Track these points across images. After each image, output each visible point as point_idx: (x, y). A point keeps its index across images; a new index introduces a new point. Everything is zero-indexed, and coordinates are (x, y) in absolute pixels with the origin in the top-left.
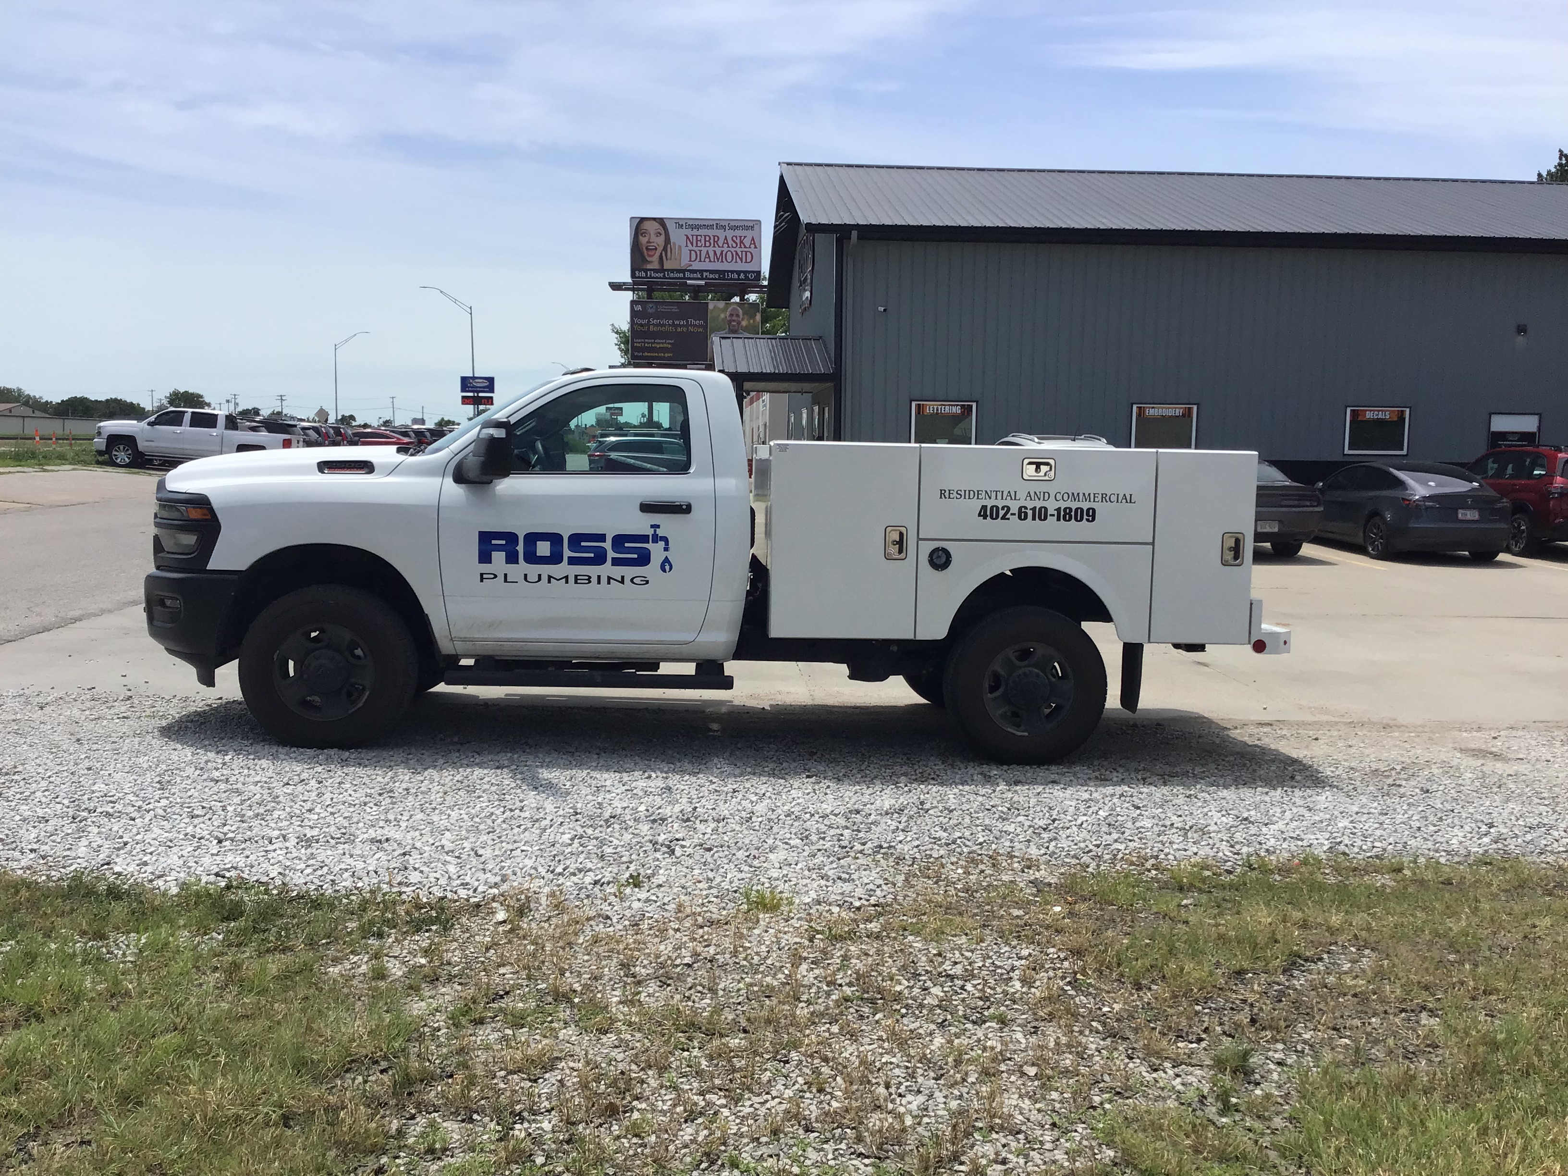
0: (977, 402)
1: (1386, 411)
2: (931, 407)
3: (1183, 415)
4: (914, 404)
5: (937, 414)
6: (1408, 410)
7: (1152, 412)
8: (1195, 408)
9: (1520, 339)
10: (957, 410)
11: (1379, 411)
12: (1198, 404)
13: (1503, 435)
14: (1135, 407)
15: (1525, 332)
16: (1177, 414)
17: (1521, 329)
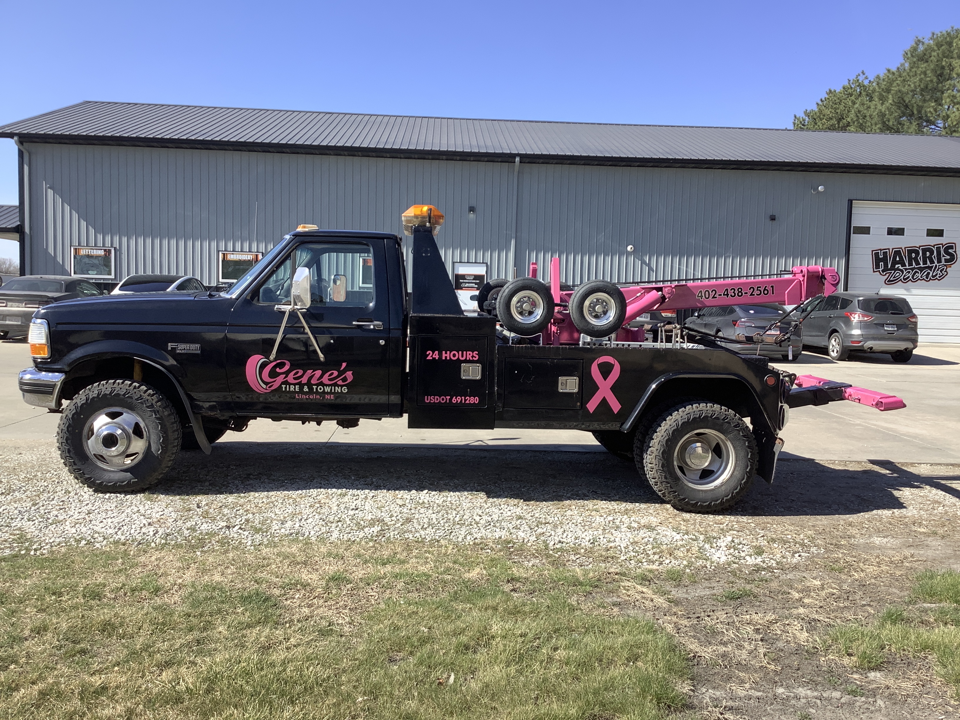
0: (115, 248)
2: (84, 251)
3: (253, 260)
4: (72, 248)
5: (88, 255)
7: (232, 257)
8: (261, 255)
9: (472, 216)
10: (102, 253)
13: (463, 277)
14: (220, 253)
15: (474, 211)
16: (249, 259)
17: (472, 209)
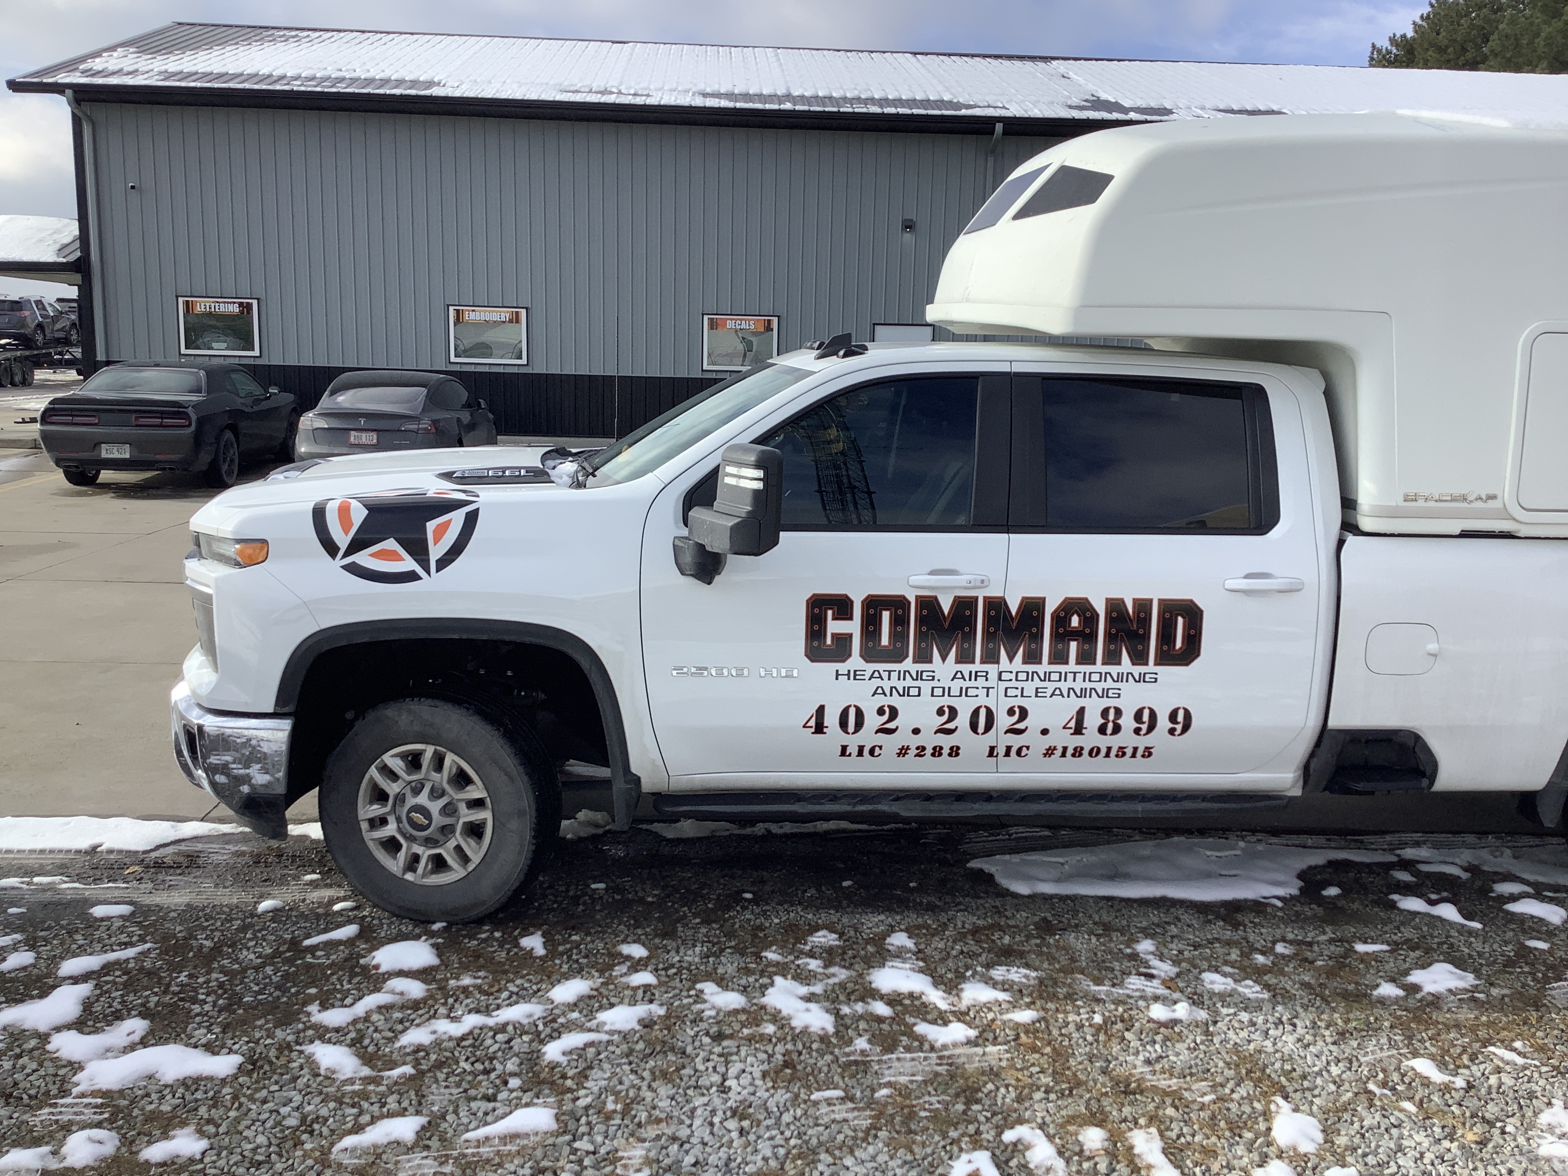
0: (258, 299)
1: (749, 320)
2: (202, 306)
3: (511, 321)
4: (181, 300)
5: (211, 313)
6: (775, 319)
7: (473, 316)
8: (524, 311)
9: (908, 237)
10: (235, 309)
11: (741, 320)
12: (527, 309)
14: (451, 309)
15: (910, 227)
16: (503, 319)
17: (909, 226)
